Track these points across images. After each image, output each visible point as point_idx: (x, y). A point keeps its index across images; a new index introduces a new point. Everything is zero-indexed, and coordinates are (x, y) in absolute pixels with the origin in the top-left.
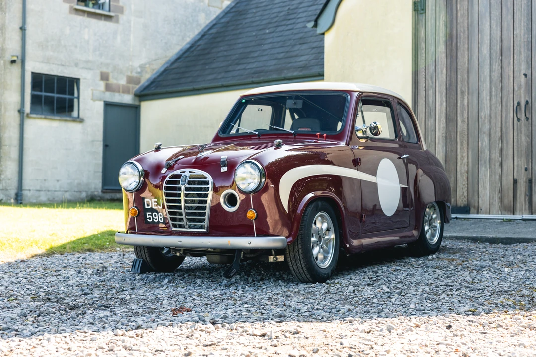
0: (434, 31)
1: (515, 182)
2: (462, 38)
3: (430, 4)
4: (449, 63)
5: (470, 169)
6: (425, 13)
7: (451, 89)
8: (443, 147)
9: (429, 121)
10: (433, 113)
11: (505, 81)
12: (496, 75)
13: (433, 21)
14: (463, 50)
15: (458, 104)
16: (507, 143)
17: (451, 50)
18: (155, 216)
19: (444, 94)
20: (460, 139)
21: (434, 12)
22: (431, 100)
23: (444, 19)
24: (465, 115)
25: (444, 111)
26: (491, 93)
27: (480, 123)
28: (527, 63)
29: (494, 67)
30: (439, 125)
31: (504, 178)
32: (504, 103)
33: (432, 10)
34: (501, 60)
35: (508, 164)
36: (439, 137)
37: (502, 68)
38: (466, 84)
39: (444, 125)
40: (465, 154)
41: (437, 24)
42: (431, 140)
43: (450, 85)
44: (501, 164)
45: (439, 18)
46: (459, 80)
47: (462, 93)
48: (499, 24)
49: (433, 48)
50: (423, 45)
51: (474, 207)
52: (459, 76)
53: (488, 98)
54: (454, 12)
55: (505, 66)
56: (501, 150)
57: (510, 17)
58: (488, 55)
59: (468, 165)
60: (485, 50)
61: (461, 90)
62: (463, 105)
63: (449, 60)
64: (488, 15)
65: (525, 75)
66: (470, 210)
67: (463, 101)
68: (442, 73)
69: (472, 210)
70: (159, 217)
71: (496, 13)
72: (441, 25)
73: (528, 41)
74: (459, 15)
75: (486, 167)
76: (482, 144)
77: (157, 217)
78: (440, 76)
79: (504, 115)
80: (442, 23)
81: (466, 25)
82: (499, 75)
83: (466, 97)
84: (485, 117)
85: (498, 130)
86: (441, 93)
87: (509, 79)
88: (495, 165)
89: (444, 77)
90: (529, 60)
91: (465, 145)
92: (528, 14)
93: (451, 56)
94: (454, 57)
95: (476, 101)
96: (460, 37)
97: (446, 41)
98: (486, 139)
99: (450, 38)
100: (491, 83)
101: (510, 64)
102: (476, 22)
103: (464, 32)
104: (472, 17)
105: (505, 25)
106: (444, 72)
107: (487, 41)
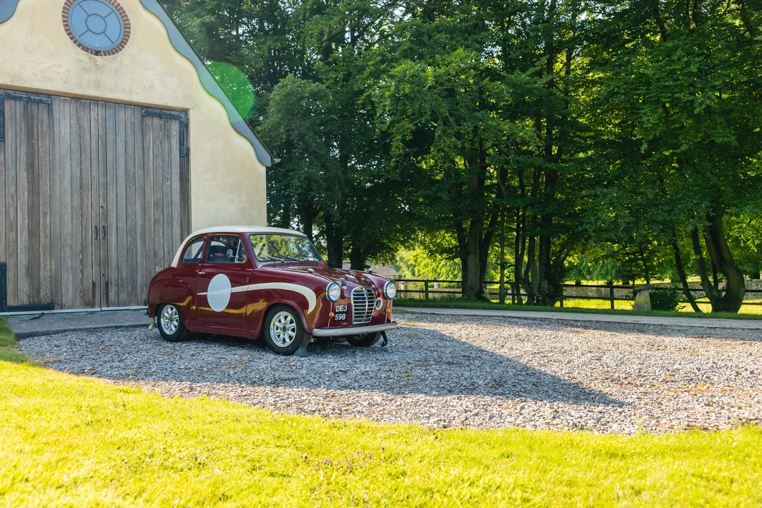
0: (14, 158)
1: (94, 284)
2: (44, 170)
3: (10, 135)
4: (30, 188)
5: (53, 274)
6: (5, 141)
7: (33, 209)
8: (25, 256)
9: (10, 233)
10: (14, 228)
11: (85, 209)
12: (76, 203)
13: (13, 150)
14: (45, 180)
15: (41, 222)
16: (87, 255)
17: (33, 177)
19: (26, 212)
20: (43, 250)
21: (14, 142)
22: (12, 216)
23: (25, 150)
24: (48, 231)
25: (26, 227)
26: (72, 217)
27: (63, 239)
28: (104, 199)
29: (74, 197)
30: (21, 238)
31: (85, 282)
32: (84, 226)
33: (12, 141)
34: (81, 193)
35: (88, 271)
36: (20, 247)
37: (81, 199)
38: (48, 207)
39: (27, 239)
40: (48, 262)
41: (18, 153)
42: (13, 250)
43: (33, 205)
44: (82, 271)
45: (20, 149)
46: (41, 203)
47: (45, 214)
48: (79, 165)
49: (13, 173)
50: (3, 168)
51: (58, 304)
52: (41, 200)
53: (70, 220)
54: (36, 147)
55: (84, 198)
56: (82, 260)
57: (88, 162)
58: (69, 187)
59: (51, 271)
60: (67, 183)
61: (43, 211)
62: (46, 223)
63: (31, 185)
64: (69, 156)
65: (102, 207)
66: (54, 307)
67: (45, 221)
68: (24, 195)
69: (56, 306)
71: (76, 156)
72: (22, 155)
73: (104, 183)
74: (40, 150)
75: (68, 273)
76: (64, 255)
78: (21, 197)
79: (84, 235)
80: (22, 153)
81: (48, 159)
82: (79, 204)
83: (48, 217)
84: (67, 235)
85: (79, 245)
86: (22, 211)
87: (88, 208)
88: (76, 271)
89: (26, 199)
90: (105, 197)
91: (48, 256)
93: (33, 183)
94: (36, 184)
95: (58, 222)
96: (42, 169)
97: (27, 169)
98: (68, 251)
99: (31, 166)
100: (72, 209)
101: (88, 197)
102: (57, 160)
103: (46, 166)
104: (54, 155)
105: (84, 167)
106: (26, 193)
107: (68, 176)
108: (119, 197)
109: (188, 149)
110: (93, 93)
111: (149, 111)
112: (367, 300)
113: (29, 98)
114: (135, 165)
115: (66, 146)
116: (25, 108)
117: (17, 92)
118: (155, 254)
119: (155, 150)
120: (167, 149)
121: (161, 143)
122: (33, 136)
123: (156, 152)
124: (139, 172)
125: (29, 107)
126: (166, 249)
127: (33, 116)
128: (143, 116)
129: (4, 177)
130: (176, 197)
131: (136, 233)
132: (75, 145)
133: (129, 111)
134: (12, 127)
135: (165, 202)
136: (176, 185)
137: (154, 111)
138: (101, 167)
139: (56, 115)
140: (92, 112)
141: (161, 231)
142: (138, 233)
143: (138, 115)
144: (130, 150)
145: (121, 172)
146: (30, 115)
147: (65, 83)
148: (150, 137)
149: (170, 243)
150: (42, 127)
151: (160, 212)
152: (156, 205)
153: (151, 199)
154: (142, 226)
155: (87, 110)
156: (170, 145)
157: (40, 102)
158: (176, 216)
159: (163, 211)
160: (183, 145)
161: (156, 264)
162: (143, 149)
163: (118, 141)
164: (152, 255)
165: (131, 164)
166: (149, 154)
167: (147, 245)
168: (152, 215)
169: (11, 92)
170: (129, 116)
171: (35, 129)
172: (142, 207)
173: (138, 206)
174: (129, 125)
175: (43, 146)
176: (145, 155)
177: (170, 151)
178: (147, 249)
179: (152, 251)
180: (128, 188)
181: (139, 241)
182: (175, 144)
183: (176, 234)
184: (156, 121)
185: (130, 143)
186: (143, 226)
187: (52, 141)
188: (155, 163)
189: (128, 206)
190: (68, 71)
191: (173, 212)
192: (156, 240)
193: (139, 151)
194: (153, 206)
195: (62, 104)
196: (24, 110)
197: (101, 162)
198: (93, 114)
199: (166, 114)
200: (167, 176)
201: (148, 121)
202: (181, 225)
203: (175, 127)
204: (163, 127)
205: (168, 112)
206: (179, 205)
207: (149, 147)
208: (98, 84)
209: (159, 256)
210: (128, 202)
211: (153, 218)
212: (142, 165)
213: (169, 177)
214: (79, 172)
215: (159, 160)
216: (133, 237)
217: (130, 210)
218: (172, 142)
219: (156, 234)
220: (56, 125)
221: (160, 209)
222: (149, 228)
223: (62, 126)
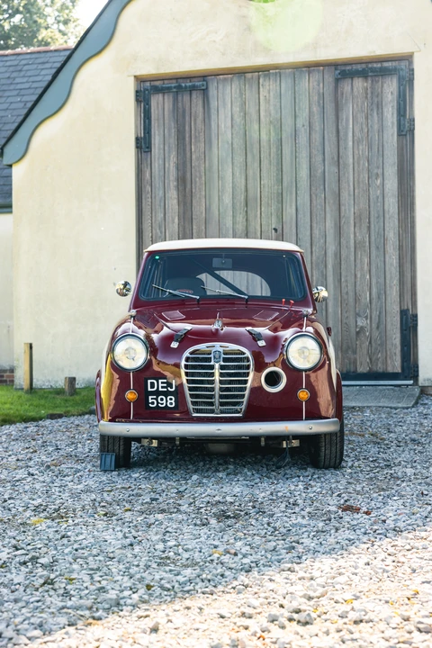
0: (162, 173)
2: (198, 184)
3: (157, 141)
4: (182, 211)
6: (151, 151)
12: (240, 227)
13: (161, 162)
14: (200, 198)
17: (185, 196)
18: (162, 399)
21: (162, 151)
23: (175, 160)
28: (278, 217)
29: (238, 219)
33: (159, 149)
34: (247, 212)
37: (247, 220)
41: (167, 165)
45: (169, 160)
46: (194, 231)
48: (243, 171)
49: (161, 193)
50: (149, 188)
52: (194, 227)
54: (188, 154)
55: (250, 218)
57: (257, 164)
58: (230, 205)
60: (227, 199)
63: (182, 208)
64: (230, 160)
65: (276, 230)
68: (173, 222)
70: (167, 401)
71: (239, 159)
73: (278, 193)
74: (194, 157)
77: (164, 401)
78: (171, 225)
80: (172, 164)
81: (203, 169)
82: (244, 228)
87: (255, 233)
89: (176, 226)
90: (280, 214)
92: (278, 163)
93: (185, 204)
94: (188, 205)
96: (196, 183)
97: (178, 185)
99: (184, 182)
101: (256, 216)
102: (215, 167)
103: (200, 178)
104: (211, 161)
105: (250, 173)
106: (176, 220)
107: (229, 189)
108: (300, 212)
109: (412, 121)
111: (344, 71)
113: (179, 87)
114: (324, 160)
115: (226, 146)
116: (175, 101)
117: (166, 82)
118: (356, 299)
119: (357, 131)
120: (376, 127)
121: (367, 118)
122: (184, 139)
123: (358, 134)
124: (331, 170)
125: (180, 98)
126: (374, 290)
127: (184, 111)
128: (337, 81)
129: (150, 200)
130: (392, 204)
131: (326, 266)
132: (238, 142)
133: (316, 76)
134: (159, 131)
135: (372, 213)
136: (392, 184)
137: (354, 67)
138: (274, 169)
139: (213, 104)
140: (261, 89)
141: (366, 260)
142: (330, 267)
143: (329, 79)
144: (317, 137)
145: (304, 173)
146: (180, 110)
147: (223, 54)
148: (349, 111)
149: (382, 280)
150: (195, 124)
151: (365, 230)
152: (357, 220)
153: (349, 211)
154: (336, 255)
155: (255, 87)
156: (381, 119)
157: (193, 89)
158: (392, 235)
159: (369, 228)
160: (404, 116)
161: (357, 315)
162: (338, 132)
163: (299, 125)
164: (351, 300)
165: (320, 158)
166: (346, 140)
167: (343, 285)
168: (352, 236)
169: (157, 83)
170: (315, 83)
171: (187, 128)
172: (335, 224)
173: (330, 224)
174: (316, 98)
175: (197, 149)
176: (341, 142)
177: (381, 130)
178: (344, 291)
179: (351, 294)
180: (314, 196)
181: (331, 278)
182: (389, 116)
183: (392, 264)
184: (359, 84)
185: (317, 126)
186: (338, 255)
187: (208, 142)
188: (356, 152)
189: (314, 225)
190: (227, 36)
191: (387, 229)
192: (359, 276)
193: (331, 137)
194: (352, 222)
195: (221, 87)
196: (174, 105)
197: (274, 161)
198: (264, 92)
199: (373, 70)
200: (376, 171)
201: (346, 86)
202: (400, 248)
203: (390, 88)
204: (369, 91)
205: (379, 65)
206: (396, 216)
207: (347, 128)
209: (363, 300)
210: (314, 217)
211: (352, 241)
212: (336, 159)
213: (380, 171)
214: (243, 181)
215: (363, 147)
216: (322, 272)
217: (316, 232)
218: (385, 114)
219: (359, 266)
220: (214, 117)
221: (365, 225)
222: (347, 257)
223: (222, 116)
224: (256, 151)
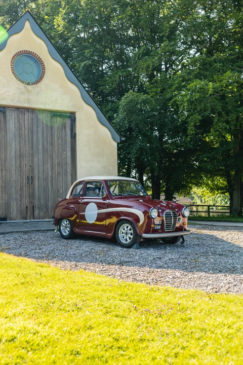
1: (27, 207)
5: (6, 202)
12: (18, 164)
16: (23, 192)
20: (1, 189)
24: (4, 179)
26: (16, 171)
27: (11, 183)
28: (32, 161)
29: (17, 161)
31: (22, 206)
32: (21, 176)
34: (20, 159)
35: (24, 200)
37: (20, 162)
38: (4, 166)
40: (4, 196)
44: (20, 200)
47: (2, 170)
48: (19, 144)
52: (0, 163)
53: (14, 173)
55: (22, 161)
56: (21, 195)
57: (24, 142)
58: (14, 156)
60: (13, 154)
62: (2, 175)
64: (14, 139)
65: (31, 166)
69: (8, 219)
71: (18, 139)
73: (32, 153)
75: (14, 201)
76: (12, 192)
79: (21, 181)
81: (3, 141)
83: (4, 172)
84: (13, 181)
85: (19, 186)
87: (23, 167)
88: (18, 200)
91: (4, 192)
95: (8, 174)
98: (14, 190)
100: (16, 167)
101: (24, 161)
102: (8, 141)
103: (2, 145)
104: (6, 139)
105: (22, 145)
107: (14, 150)
108: (40, 160)
109: (75, 134)
110: (26, 105)
111: (54, 114)
112: (173, 218)
114: (47, 143)
115: (12, 134)
118: (58, 191)
120: (64, 134)
121: (61, 131)
123: (58, 136)
124: (50, 147)
126: (64, 189)
128: (52, 117)
130: (69, 161)
132: (17, 134)
133: (45, 115)
135: (63, 163)
136: (69, 154)
137: (57, 113)
138: (30, 145)
139: (8, 118)
141: (61, 179)
142: (49, 180)
143: (49, 116)
144: (45, 135)
145: (41, 147)
147: (12, 100)
148: (55, 128)
149: (66, 185)
150: (1, 124)
153: (56, 161)
155: (23, 114)
156: (66, 132)
158: (69, 171)
159: (62, 168)
160: (73, 132)
161: (59, 197)
162: (52, 134)
163: (39, 130)
164: (56, 192)
165: (45, 143)
166: (55, 137)
167: (54, 186)
168: (57, 170)
170: (44, 117)
172: (51, 166)
173: (49, 166)
174: (44, 122)
176: (53, 138)
177: (66, 135)
178: (54, 189)
179: (56, 190)
180: (44, 155)
181: (50, 184)
182: (68, 131)
183: (69, 180)
184: (59, 119)
185: (45, 132)
186: (52, 176)
187: (6, 132)
188: (58, 142)
189: (44, 166)
190: (13, 94)
191: (68, 168)
192: (59, 183)
193: (49, 135)
194: (57, 165)
195: (10, 112)
197: (30, 142)
198: (26, 117)
199: (63, 115)
201: (54, 119)
202: (72, 175)
203: (68, 122)
204: (62, 122)
205: (65, 114)
206: (70, 164)
207: (55, 133)
208: (29, 101)
209: (60, 192)
210: (44, 163)
211: (57, 172)
212: (51, 143)
213: (65, 149)
214: (19, 147)
215: (60, 140)
216: (47, 182)
217: (45, 168)
219: (59, 180)
220: (8, 123)
221: (61, 167)
222: (55, 177)
223: (11, 123)
224: (23, 137)
